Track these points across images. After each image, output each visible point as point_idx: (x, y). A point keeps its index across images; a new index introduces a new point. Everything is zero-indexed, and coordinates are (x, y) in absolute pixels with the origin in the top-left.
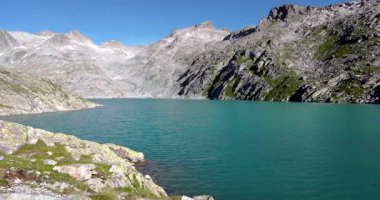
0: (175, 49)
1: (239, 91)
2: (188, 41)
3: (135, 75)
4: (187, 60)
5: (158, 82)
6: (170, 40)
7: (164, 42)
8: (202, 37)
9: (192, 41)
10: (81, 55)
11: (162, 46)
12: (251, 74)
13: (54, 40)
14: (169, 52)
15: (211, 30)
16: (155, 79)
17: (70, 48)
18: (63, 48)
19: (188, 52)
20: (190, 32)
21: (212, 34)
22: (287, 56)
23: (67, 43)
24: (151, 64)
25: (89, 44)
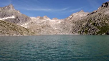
0: (72, 19)
1: (89, 32)
2: (76, 17)
3: (61, 28)
4: (75, 22)
5: (67, 29)
6: (71, 17)
7: (69, 17)
8: (80, 15)
9: (77, 16)
10: (47, 22)
11: (68, 19)
12: (93, 26)
13: (40, 19)
14: (70, 20)
15: (83, 13)
16: (66, 29)
17: (44, 20)
18: (42, 21)
19: (76, 20)
20: (77, 14)
21: (83, 14)
22: (106, 19)
23: (43, 19)
24: (65, 24)
25: (49, 19)
